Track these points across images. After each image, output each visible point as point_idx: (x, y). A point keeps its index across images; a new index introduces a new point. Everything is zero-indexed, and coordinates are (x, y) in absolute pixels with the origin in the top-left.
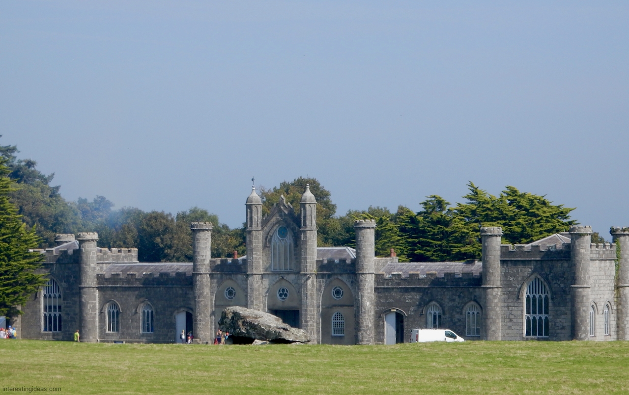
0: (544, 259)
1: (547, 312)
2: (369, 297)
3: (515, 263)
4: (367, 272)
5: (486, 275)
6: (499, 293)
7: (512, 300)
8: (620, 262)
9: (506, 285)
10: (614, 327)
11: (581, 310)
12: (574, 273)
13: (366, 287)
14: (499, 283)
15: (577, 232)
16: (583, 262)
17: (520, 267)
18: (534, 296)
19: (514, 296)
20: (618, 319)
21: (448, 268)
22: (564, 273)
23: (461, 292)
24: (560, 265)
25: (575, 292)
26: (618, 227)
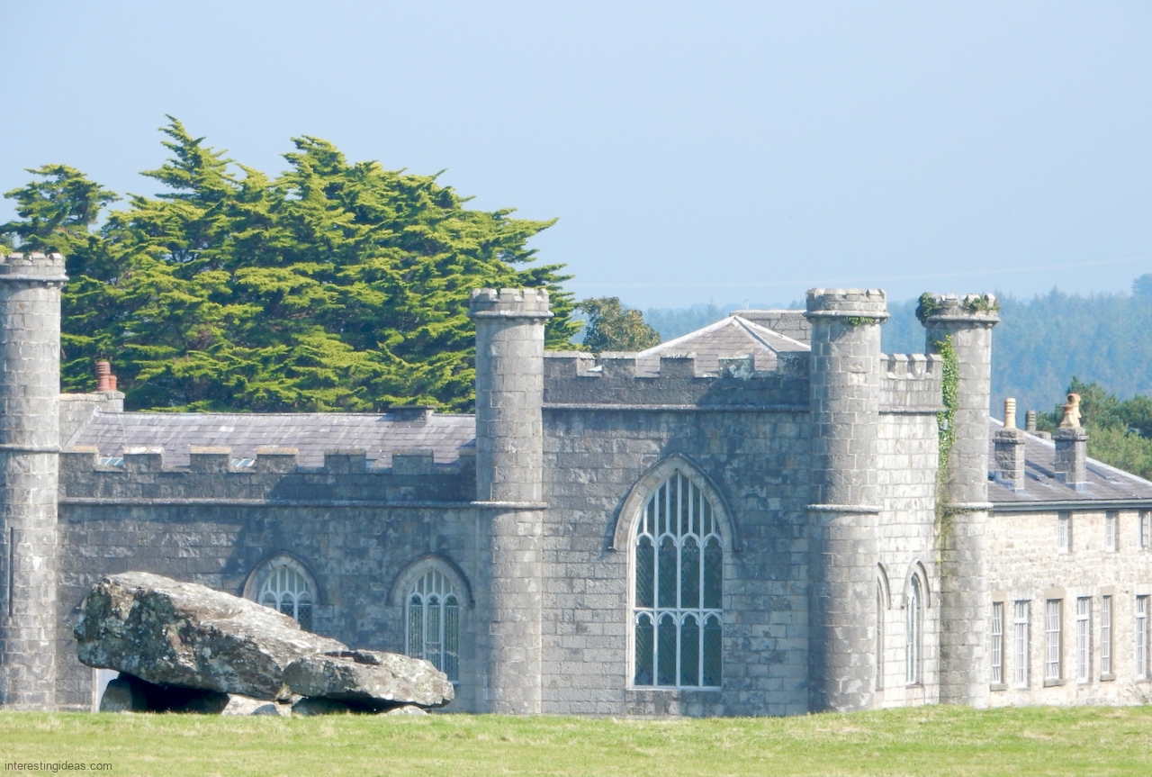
0: (709, 407)
1: (714, 599)
2: (39, 539)
3: (600, 420)
4: (36, 447)
5: (490, 465)
6: (538, 530)
7: (586, 555)
8: (957, 421)
9: (565, 498)
10: (933, 654)
11: (850, 592)
12: (826, 460)
13: (30, 501)
14: (535, 494)
15: (839, 313)
16: (857, 420)
17: (618, 436)
18: (668, 541)
19: (593, 541)
20: (946, 625)
21: (325, 436)
22: (781, 460)
23: (389, 525)
24: (767, 428)
25: (825, 528)
26: (952, 296)
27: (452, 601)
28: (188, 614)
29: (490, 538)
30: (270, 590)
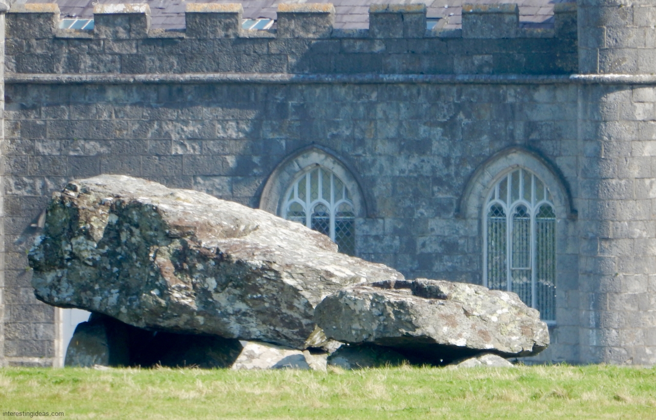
23: (459, 108)
27: (545, 211)
28: (184, 232)
29: (597, 124)
30: (297, 199)
